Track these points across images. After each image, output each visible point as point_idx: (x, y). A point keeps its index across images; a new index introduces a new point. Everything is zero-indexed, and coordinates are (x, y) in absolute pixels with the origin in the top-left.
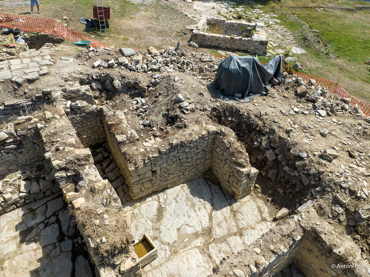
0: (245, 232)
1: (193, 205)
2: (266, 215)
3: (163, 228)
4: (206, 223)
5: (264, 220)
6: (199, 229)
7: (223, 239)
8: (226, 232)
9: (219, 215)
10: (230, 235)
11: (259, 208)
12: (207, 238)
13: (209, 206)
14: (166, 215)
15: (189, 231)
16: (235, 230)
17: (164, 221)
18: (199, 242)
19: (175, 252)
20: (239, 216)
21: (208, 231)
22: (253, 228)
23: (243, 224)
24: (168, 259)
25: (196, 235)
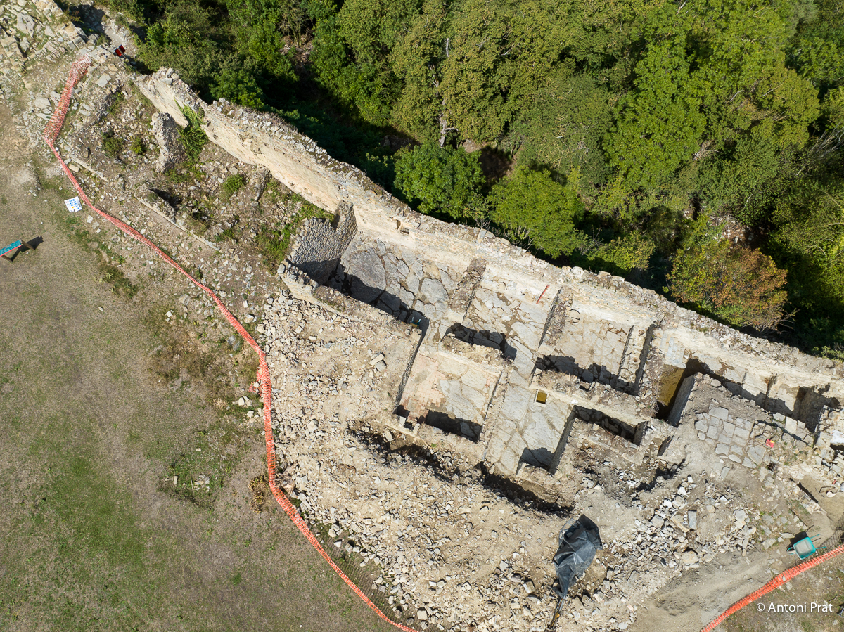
0: (504, 446)
1: (539, 442)
2: (499, 465)
3: (542, 417)
4: (525, 436)
5: (499, 461)
6: (526, 431)
7: (512, 435)
8: (513, 439)
9: (523, 447)
10: (510, 438)
11: (505, 468)
12: (520, 429)
13: (532, 448)
14: (548, 426)
15: (530, 426)
16: (510, 444)
17: (546, 422)
18: (522, 424)
19: (528, 411)
20: (513, 455)
21: (521, 433)
22: (501, 451)
23: (508, 451)
24: (528, 406)
25: (525, 427)
